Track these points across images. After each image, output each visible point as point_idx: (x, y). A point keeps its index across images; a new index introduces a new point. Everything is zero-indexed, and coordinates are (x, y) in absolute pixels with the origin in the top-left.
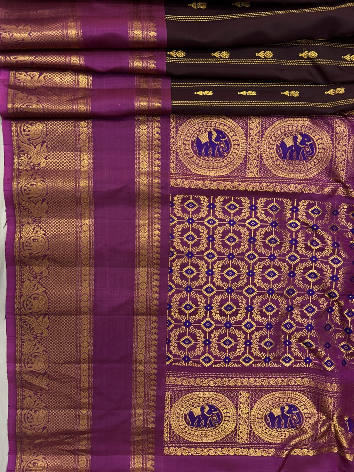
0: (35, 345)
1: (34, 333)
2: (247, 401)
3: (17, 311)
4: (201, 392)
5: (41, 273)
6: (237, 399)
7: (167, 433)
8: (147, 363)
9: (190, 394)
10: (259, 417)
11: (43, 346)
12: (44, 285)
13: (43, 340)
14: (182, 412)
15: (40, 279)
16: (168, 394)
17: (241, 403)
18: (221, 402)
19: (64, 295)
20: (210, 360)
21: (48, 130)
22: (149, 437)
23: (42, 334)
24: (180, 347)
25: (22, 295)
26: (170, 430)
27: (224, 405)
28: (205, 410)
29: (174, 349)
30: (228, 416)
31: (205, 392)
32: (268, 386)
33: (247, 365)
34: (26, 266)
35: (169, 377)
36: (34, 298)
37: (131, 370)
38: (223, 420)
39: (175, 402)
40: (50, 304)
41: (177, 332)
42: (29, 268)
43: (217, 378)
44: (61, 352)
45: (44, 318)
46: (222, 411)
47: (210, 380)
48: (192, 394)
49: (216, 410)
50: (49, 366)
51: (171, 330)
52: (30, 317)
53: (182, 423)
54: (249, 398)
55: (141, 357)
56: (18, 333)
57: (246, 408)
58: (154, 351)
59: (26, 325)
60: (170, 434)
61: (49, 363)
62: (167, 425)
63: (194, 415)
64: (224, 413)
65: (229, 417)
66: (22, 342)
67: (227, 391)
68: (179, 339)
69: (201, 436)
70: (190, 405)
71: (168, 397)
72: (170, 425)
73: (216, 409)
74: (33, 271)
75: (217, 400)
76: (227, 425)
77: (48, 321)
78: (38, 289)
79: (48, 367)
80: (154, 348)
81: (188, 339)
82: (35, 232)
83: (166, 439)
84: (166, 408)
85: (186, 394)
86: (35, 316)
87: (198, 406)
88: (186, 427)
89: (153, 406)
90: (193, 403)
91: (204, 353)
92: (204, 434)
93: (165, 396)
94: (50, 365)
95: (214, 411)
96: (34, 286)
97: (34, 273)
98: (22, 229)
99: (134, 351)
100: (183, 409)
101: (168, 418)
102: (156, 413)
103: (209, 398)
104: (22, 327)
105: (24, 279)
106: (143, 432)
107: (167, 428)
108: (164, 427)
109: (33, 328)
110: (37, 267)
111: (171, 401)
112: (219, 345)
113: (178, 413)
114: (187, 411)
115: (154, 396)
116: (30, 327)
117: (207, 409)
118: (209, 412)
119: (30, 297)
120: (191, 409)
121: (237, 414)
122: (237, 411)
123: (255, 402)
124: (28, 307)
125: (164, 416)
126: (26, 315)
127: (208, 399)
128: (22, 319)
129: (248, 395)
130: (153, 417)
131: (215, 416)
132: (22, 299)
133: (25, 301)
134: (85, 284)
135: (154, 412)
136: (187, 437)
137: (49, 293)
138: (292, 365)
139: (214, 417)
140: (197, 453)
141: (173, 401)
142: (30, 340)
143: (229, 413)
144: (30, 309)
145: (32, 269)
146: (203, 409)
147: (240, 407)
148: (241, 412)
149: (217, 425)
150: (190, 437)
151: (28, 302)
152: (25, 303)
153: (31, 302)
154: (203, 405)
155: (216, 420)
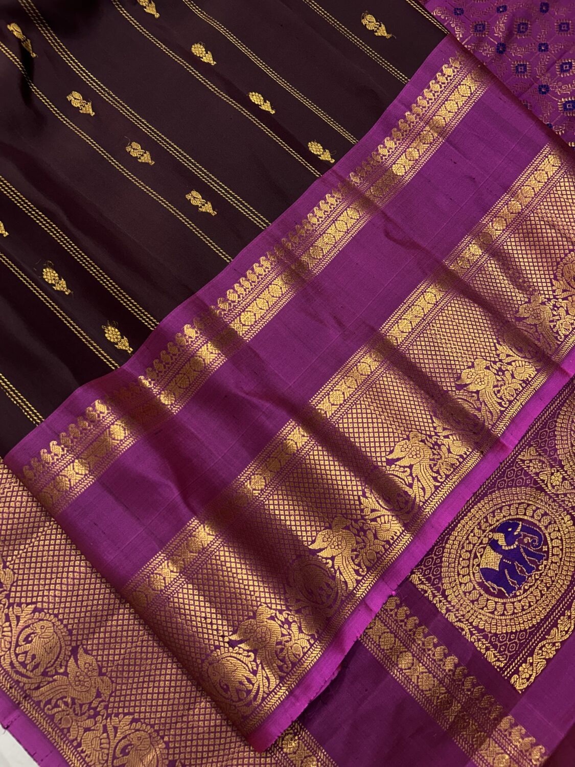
0: (105, 730)
1: (85, 708)
2: (543, 462)
3: (15, 693)
4: (462, 519)
6: (526, 474)
7: (487, 649)
9: (451, 542)
11: (121, 716)
12: (23, 600)
13: (111, 705)
14: (470, 587)
16: (415, 578)
17: (537, 474)
18: (510, 506)
19: (76, 582)
22: (468, 690)
23: (99, 695)
26: (486, 637)
27: (519, 504)
28: (500, 543)
30: (543, 515)
31: (469, 514)
36: (27, 640)
38: (543, 528)
39: (440, 579)
40: (65, 622)
44: (164, 693)
45: (76, 660)
46: (526, 518)
48: (452, 538)
49: (515, 526)
50: (167, 743)
52: (49, 682)
53: (491, 605)
54: (540, 455)
56: (54, 736)
57: (552, 474)
59: (56, 706)
60: (495, 647)
61: (162, 737)
62: (472, 634)
63: (495, 570)
64: (533, 517)
65: (546, 514)
66: (76, 748)
67: (500, 477)
69: (542, 595)
70: (469, 559)
71: (422, 583)
72: (477, 628)
73: (513, 524)
75: (501, 509)
76: (559, 531)
77: (89, 659)
78: (18, 618)
79: (167, 748)
83: (498, 664)
84: (438, 605)
85: (444, 548)
86: (57, 673)
87: (484, 548)
88: (504, 604)
89: (417, 626)
90: (470, 552)
92: (542, 587)
93: (415, 585)
94: (166, 739)
95: (514, 529)
96: (8, 619)
100: (466, 579)
101: (460, 621)
102: (434, 634)
103: (486, 517)
104: (52, 717)
106: (448, 692)
107: (479, 640)
108: (473, 644)
109: (73, 699)
111: (433, 585)
113: (465, 593)
114: (478, 575)
116: (66, 704)
117: (501, 538)
118: (510, 540)
119: (17, 645)
120: (478, 565)
121: (550, 497)
122: (546, 494)
123: (556, 450)
124: (30, 667)
125: (451, 623)
126: (39, 688)
127: (487, 521)
128: (38, 703)
129: (532, 451)
130: (435, 646)
131: (525, 536)
133: (15, 661)
135: (429, 634)
136: (525, 623)
137: (45, 605)
139: (525, 541)
140: (567, 632)
141: (435, 580)
142: (87, 730)
143: (538, 508)
144: (36, 667)
146: (494, 545)
147: (543, 481)
148: (553, 487)
149: (545, 548)
150: (529, 616)
151: (21, 658)
152: (16, 664)
153: (26, 653)
154: (490, 539)
155: (534, 541)
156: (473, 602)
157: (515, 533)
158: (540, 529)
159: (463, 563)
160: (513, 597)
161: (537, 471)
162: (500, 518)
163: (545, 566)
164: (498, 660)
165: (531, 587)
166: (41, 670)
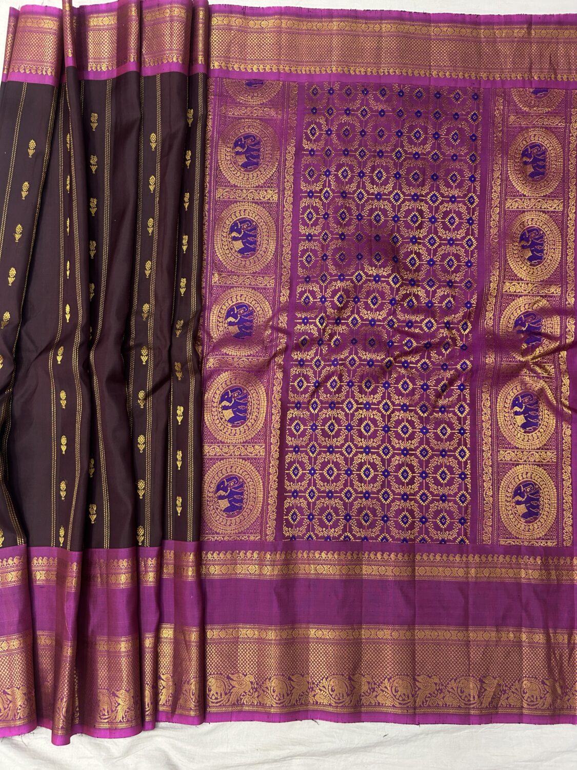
0: (449, 692)
1: (436, 692)
2: (509, 453)
3: (411, 711)
4: (499, 505)
5: (369, 683)
6: (507, 464)
7: (547, 543)
8: (467, 565)
9: (502, 517)
10: (526, 439)
11: (450, 683)
12: (381, 680)
13: (443, 683)
14: (523, 526)
15: (375, 684)
16: (502, 543)
17: (511, 460)
18: (511, 482)
19: (392, 658)
20: (463, 495)
21: (216, 673)
22: (552, 563)
23: (436, 684)
24: (450, 528)
25: (393, 706)
26: (543, 539)
28: (520, 500)
29: (452, 535)
30: (526, 475)
31: (500, 500)
32: (491, 430)
33: (468, 454)
34: (361, 700)
35: (483, 540)
36: (396, 691)
37: (476, 583)
38: (530, 479)
40: (402, 674)
41: (432, 531)
42: (363, 696)
43: (484, 487)
44: (456, 662)
45: (418, 681)
46: (521, 481)
47: (486, 495)
48: (501, 515)
50: (473, 676)
51: (431, 538)
52: (417, 697)
53: (535, 526)
54: (506, 451)
55: (461, 572)
56: (436, 711)
57: (517, 455)
58: (454, 557)
59: (426, 701)
60: (548, 539)
61: (469, 676)
62: (537, 543)
63: (526, 512)
64: (523, 479)
65: (527, 473)
66: (446, 706)
67: (498, 475)
68: (441, 530)
69: (549, 504)
70: (514, 517)
71: (506, 541)
72: (537, 539)
73: (519, 488)
74: (367, 692)
75: (508, 487)
76: (537, 475)
77: (422, 677)
79: (474, 677)
80: (451, 558)
81: (441, 519)
82: (324, 689)
83: (554, 544)
84: (518, 544)
85: (502, 522)
86: (416, 692)
87: (516, 507)
88: (539, 521)
89: (517, 558)
90: (512, 514)
91: (455, 502)
92: (547, 501)
93: (504, 545)
94: (471, 675)
95: (520, 490)
96: (383, 691)
97: (369, 691)
98: (320, 703)
99: (454, 580)
100: (519, 525)
101: (530, 542)
102: (525, 555)
103: (506, 496)
104: (429, 706)
105: (376, 703)
106: (546, 570)
107: (542, 542)
108: (540, 546)
109: (430, 694)
110: (363, 687)
111: (510, 538)
112: (446, 485)
113: (523, 530)
114: (522, 519)
115: (504, 558)
116: (429, 697)
117: (519, 498)
118: (522, 495)
119: (395, 696)
120: (519, 516)
122: (521, 464)
123: (510, 444)
124: (406, 699)
125: (528, 546)
126: (415, 702)
127: (508, 497)
128: (420, 706)
129: (501, 452)
130: (529, 559)
131: (526, 489)
132: (398, 705)
134: (380, 634)
135: (523, 557)
136: (551, 520)
137: (390, 675)
138: (468, 404)
139: (528, 490)
140: (570, 509)
141: (510, 536)
142: (443, 698)
143: (522, 473)
144: (408, 697)
145: (364, 693)
146: (518, 503)
147: (515, 461)
148: (521, 459)
149: (537, 487)
150: (551, 516)
151: (401, 699)
152: (402, 702)
153: (400, 695)
154: (515, 502)
155: (531, 488)
156: (528, 531)
157: (522, 491)
159: (513, 520)
161: (510, 458)
166: (410, 695)
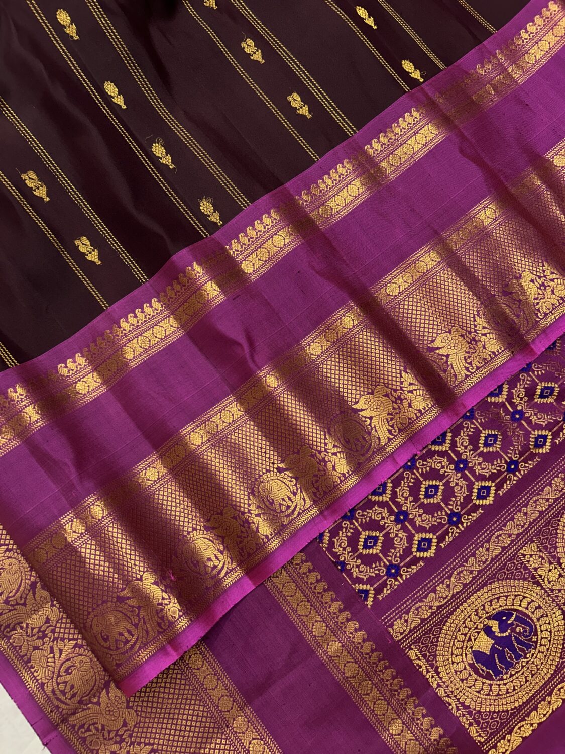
1: (112, 735)
2: (543, 559)
3: (55, 717)
4: (461, 604)
5: (48, 620)
6: (526, 568)
7: (471, 725)
8: (336, 630)
9: (449, 624)
11: (142, 745)
12: (66, 636)
13: (134, 735)
14: (461, 666)
15: (53, 632)
16: (413, 654)
17: (536, 569)
18: (507, 597)
20: (429, 541)
23: (125, 724)
24: (368, 560)
25: (42, 684)
26: (470, 713)
27: (516, 596)
28: (493, 630)
29: (360, 572)
30: (536, 608)
31: (469, 601)
32: (550, 506)
33: (489, 501)
34: (14, 629)
35: (392, 626)
36: (67, 671)
37: (323, 665)
38: (535, 620)
39: (435, 656)
41: (342, 540)
42: (22, 628)
43: (466, 561)
44: (180, 731)
45: (108, 693)
46: (520, 608)
47: (458, 574)
48: (450, 621)
49: (509, 615)
51: (331, 544)
52: (84, 710)
53: (479, 685)
54: (540, 551)
55: (319, 628)
57: (550, 570)
58: (332, 600)
59: (89, 730)
60: (478, 723)
62: (458, 709)
63: (485, 654)
64: (527, 608)
65: (539, 607)
67: (500, 569)
68: (355, 549)
69: (527, 681)
70: (463, 642)
71: (419, 659)
72: (463, 704)
73: (508, 613)
74: (32, 629)
75: (498, 598)
76: (549, 624)
78: (61, 651)
80: (328, 596)
81: (369, 537)
83: (479, 739)
84: (430, 680)
85: (441, 629)
86: (91, 702)
87: (478, 633)
88: (491, 685)
89: (408, 697)
90: (465, 635)
91: (410, 539)
92: (527, 673)
93: (411, 660)
95: (508, 619)
96: (52, 652)
97: (36, 631)
99: (300, 627)
100: (458, 659)
101: (448, 696)
102: (424, 705)
103: (483, 605)
104: (84, 740)
105: (26, 655)
107: (464, 715)
108: (458, 718)
109: (103, 726)
110: (34, 616)
111: (428, 661)
112: (422, 506)
113: (456, 672)
114: (469, 656)
115: (394, 678)
116: (97, 729)
117: (495, 626)
118: (503, 627)
119: (59, 675)
120: (471, 648)
121: (546, 592)
122: (542, 588)
123: (556, 548)
124: (68, 695)
125: (440, 698)
126: (74, 713)
127: (484, 609)
128: (74, 726)
129: (534, 546)
130: (424, 716)
131: (518, 626)
132: (48, 689)
133: (56, 688)
135: (419, 705)
136: (508, 704)
138: (553, 444)
139: (518, 630)
140: (545, 715)
141: (431, 657)
143: (532, 601)
144: (74, 696)
145: (27, 627)
146: (488, 631)
147: (541, 576)
148: (550, 582)
149: (534, 639)
150: (512, 699)
151: (62, 687)
152: (57, 692)
153: (66, 682)
154: (484, 625)
155: (526, 631)
156: (462, 680)
157: (509, 622)
158: (532, 620)
159: (457, 645)
160: (500, 680)
161: (537, 566)
162: (497, 606)
163: (533, 655)
164: (480, 736)
165: (517, 672)
166: (77, 698)
